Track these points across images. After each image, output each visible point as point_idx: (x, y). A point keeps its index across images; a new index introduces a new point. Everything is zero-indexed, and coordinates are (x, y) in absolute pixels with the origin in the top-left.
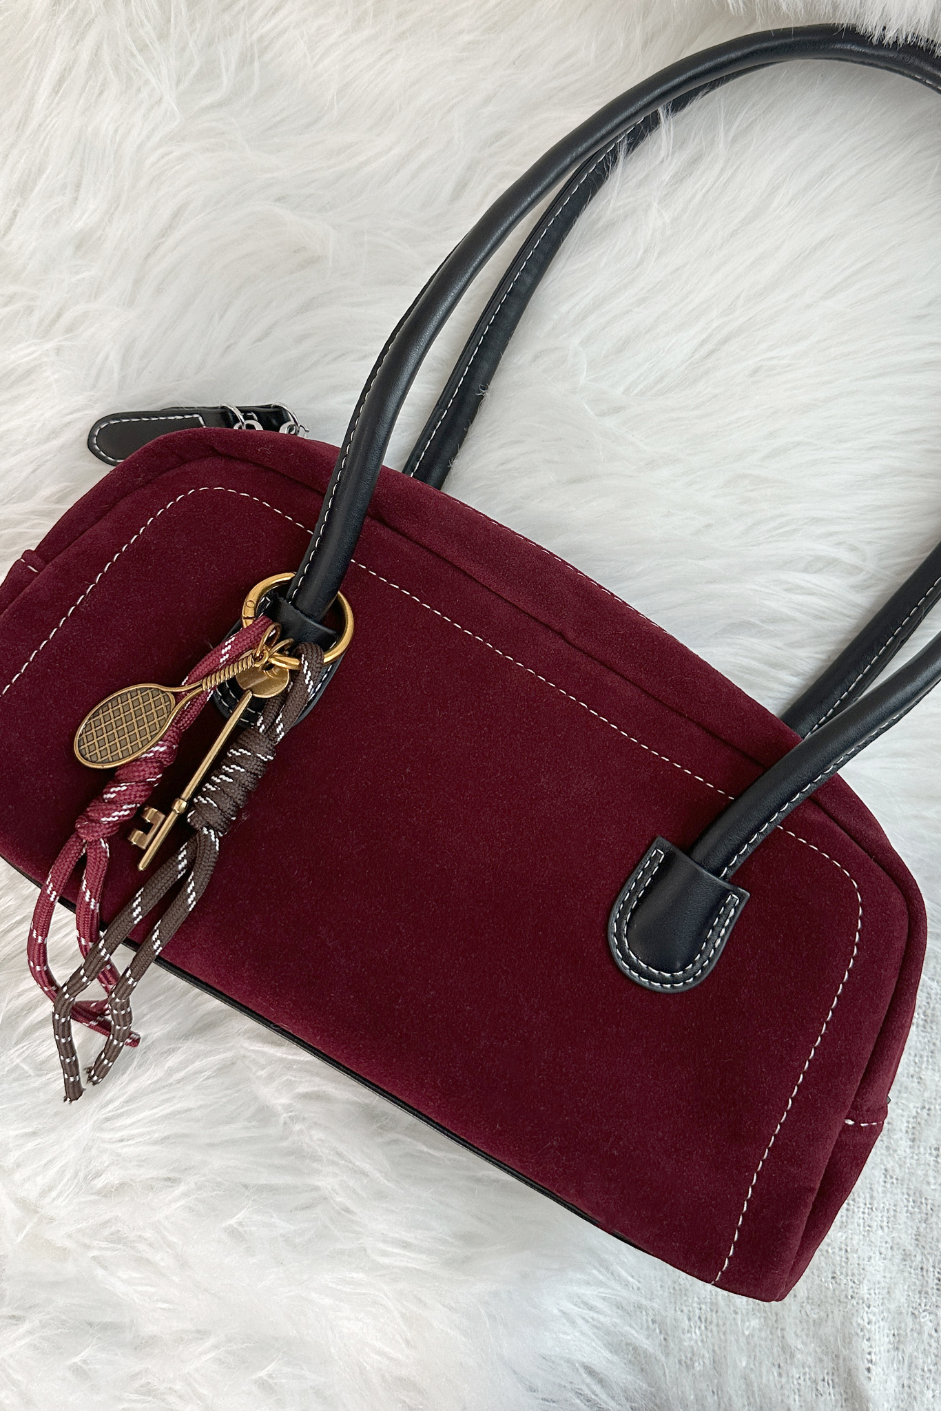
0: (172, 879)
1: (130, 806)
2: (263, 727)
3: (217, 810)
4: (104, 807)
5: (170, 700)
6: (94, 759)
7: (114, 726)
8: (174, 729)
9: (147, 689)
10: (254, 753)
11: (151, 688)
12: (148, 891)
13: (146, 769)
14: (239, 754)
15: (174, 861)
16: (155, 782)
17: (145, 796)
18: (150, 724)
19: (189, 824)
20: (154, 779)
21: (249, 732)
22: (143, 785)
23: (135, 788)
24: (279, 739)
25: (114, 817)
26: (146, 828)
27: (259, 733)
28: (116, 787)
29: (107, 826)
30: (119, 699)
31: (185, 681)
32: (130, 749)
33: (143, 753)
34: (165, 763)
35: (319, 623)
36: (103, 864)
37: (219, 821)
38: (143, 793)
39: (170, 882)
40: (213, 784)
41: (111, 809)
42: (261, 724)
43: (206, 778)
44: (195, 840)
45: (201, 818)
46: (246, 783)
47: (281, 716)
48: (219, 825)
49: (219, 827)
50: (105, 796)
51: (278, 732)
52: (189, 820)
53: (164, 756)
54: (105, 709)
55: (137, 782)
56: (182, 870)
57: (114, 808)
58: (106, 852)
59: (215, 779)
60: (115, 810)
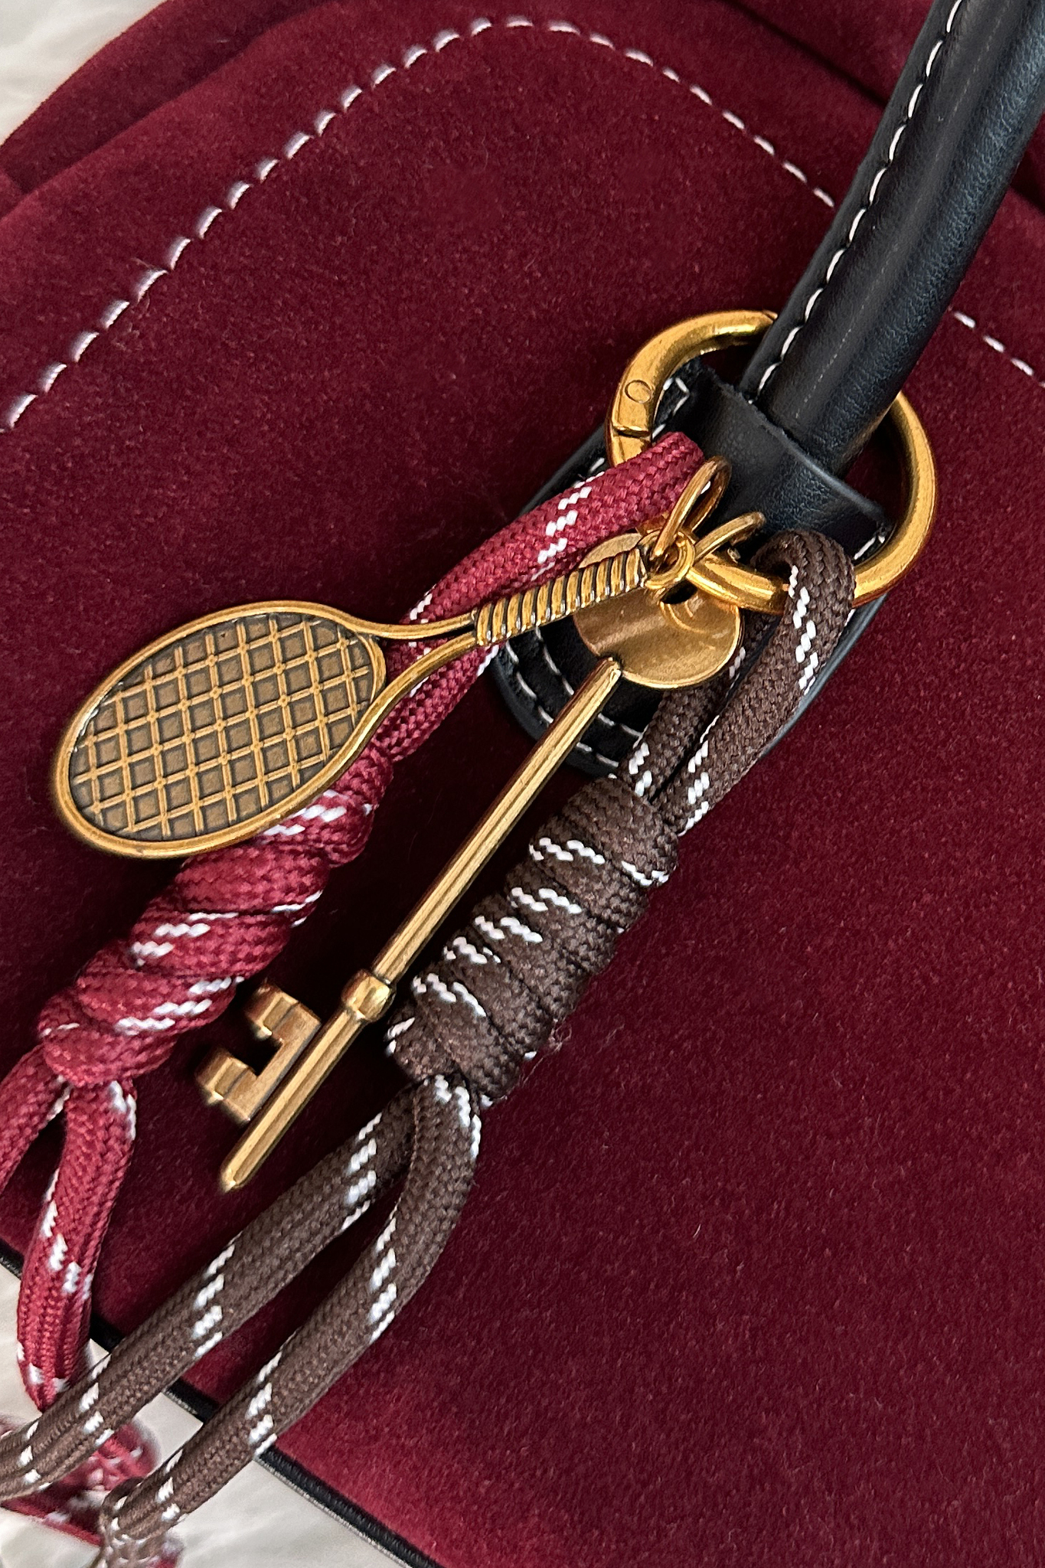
0: (327, 1231)
1: (213, 987)
2: (647, 778)
3: (484, 1027)
4: (133, 984)
5: (369, 664)
6: (115, 823)
7: (187, 725)
8: (374, 754)
9: (300, 618)
10: (613, 859)
11: (312, 618)
12: (248, 1259)
13: (277, 875)
14: (568, 857)
15: (338, 1172)
16: (296, 915)
17: (264, 957)
18: (300, 731)
19: (393, 1058)
20: (296, 907)
21: (604, 792)
22: (263, 925)
23: (236, 933)
24: (690, 824)
25: (161, 1018)
26: (258, 1055)
27: (635, 799)
28: (175, 922)
29: (137, 1044)
30: (209, 639)
31: (420, 608)
32: (231, 805)
33: (272, 824)
34: (335, 856)
35: (840, 476)
36: (116, 1163)
37: (488, 1063)
38: (258, 951)
39: (318, 1239)
40: (479, 941)
41: (153, 993)
42: (642, 769)
43: (458, 921)
44: (408, 1111)
45: (431, 1046)
46: (582, 951)
47: (703, 752)
48: (488, 1074)
49: (485, 1081)
50: (137, 947)
51: (692, 800)
52: (392, 1047)
53: (336, 837)
54: (161, 666)
55: (242, 913)
56: (360, 1204)
57: (165, 990)
58: (124, 1127)
59: (487, 927)
60: (166, 998)
